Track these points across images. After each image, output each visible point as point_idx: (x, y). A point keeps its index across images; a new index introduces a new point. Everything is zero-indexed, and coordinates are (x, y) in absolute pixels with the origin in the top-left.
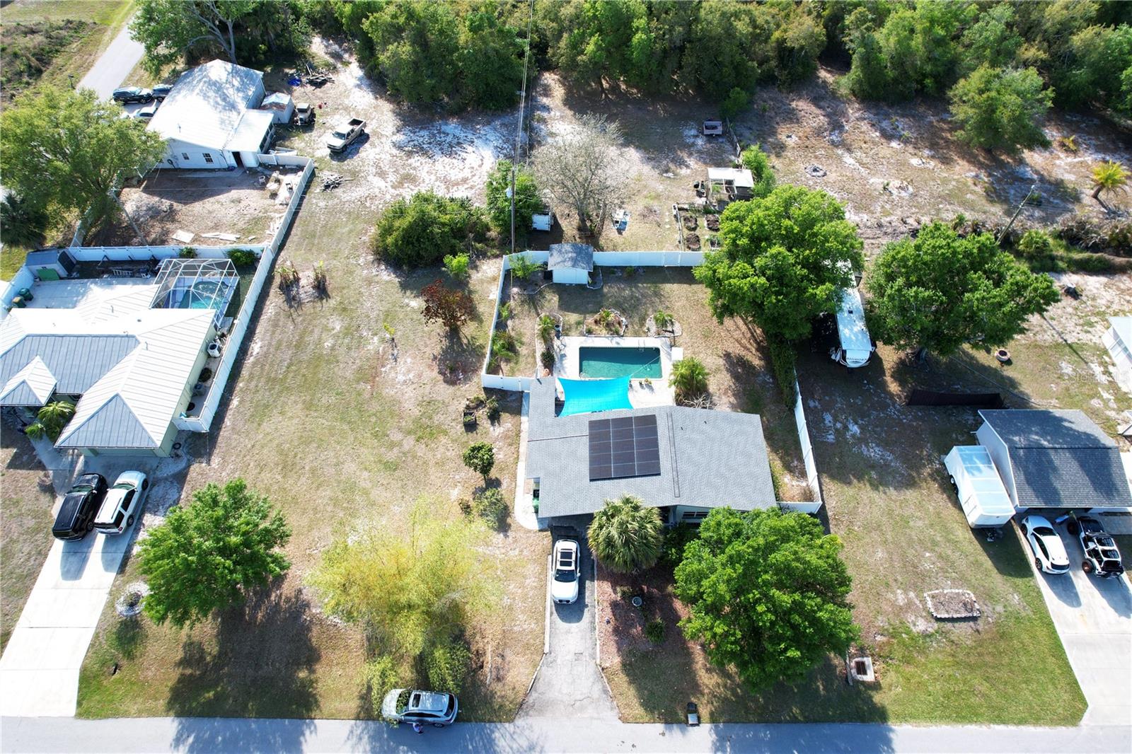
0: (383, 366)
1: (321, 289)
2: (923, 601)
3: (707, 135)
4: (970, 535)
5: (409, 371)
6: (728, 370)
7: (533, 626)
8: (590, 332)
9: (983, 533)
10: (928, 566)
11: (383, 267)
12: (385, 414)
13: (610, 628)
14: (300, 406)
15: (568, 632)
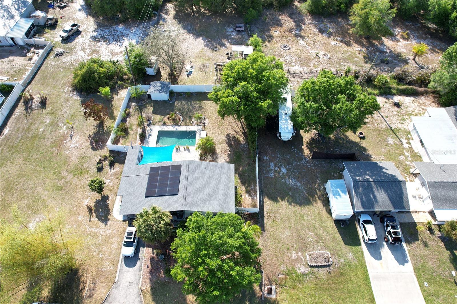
0: (65, 140)
1: (43, 103)
2: (305, 257)
3: (237, 31)
4: (333, 224)
5: (77, 142)
6: (227, 143)
7: (112, 268)
8: (165, 123)
9: (340, 223)
10: (310, 239)
11: (75, 93)
12: (62, 163)
13: (148, 270)
14: (22, 159)
15: (128, 271)
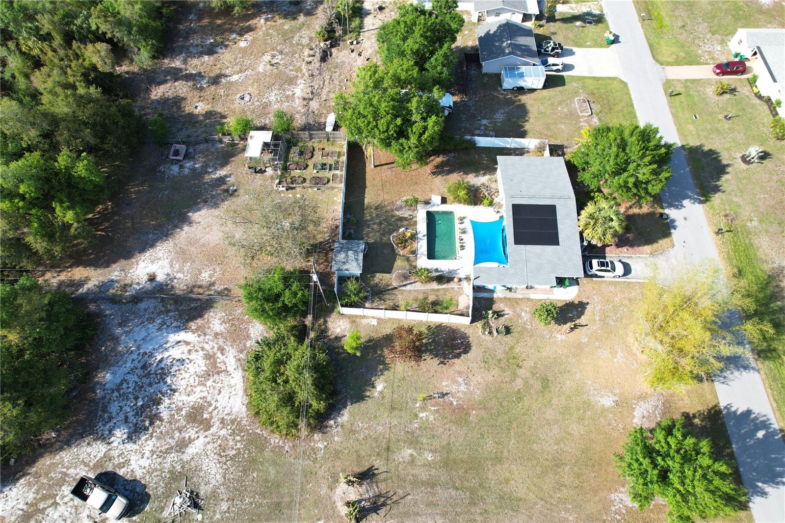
0: (452, 403)
2: (584, 116)
3: (184, 159)
4: (545, 91)
5: (456, 382)
6: (448, 174)
7: (637, 288)
8: (414, 252)
9: (545, 87)
10: (566, 110)
12: (499, 395)
13: (630, 249)
14: (498, 467)
15: (636, 270)
